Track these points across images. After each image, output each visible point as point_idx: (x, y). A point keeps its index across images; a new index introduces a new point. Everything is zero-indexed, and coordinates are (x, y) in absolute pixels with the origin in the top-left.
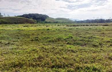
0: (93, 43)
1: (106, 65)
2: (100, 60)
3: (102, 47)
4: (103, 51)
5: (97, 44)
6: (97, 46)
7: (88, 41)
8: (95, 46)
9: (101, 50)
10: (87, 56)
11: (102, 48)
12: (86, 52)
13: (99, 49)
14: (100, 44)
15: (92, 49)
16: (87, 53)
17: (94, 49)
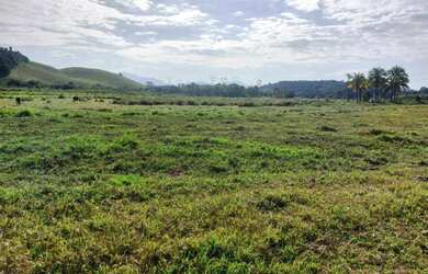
0: (210, 161)
1: (252, 229)
2: (233, 215)
3: (237, 173)
4: (243, 183)
5: (224, 164)
6: (224, 170)
7: (195, 155)
8: (216, 170)
9: (236, 181)
10: (190, 207)
11: (239, 177)
12: (186, 193)
13: (227, 180)
14: (231, 163)
15: (208, 180)
16: (192, 195)
17: (213, 181)
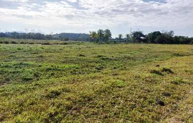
0: (23, 75)
1: (42, 110)
2: (32, 104)
3: (38, 80)
4: (40, 86)
5: (31, 76)
6: (31, 79)
7: (14, 72)
8: (26, 80)
9: (37, 85)
10: (7, 103)
11: (38, 82)
12: (6, 95)
14: (35, 75)
15: (20, 86)
16: (9, 96)
17: (23, 86)
